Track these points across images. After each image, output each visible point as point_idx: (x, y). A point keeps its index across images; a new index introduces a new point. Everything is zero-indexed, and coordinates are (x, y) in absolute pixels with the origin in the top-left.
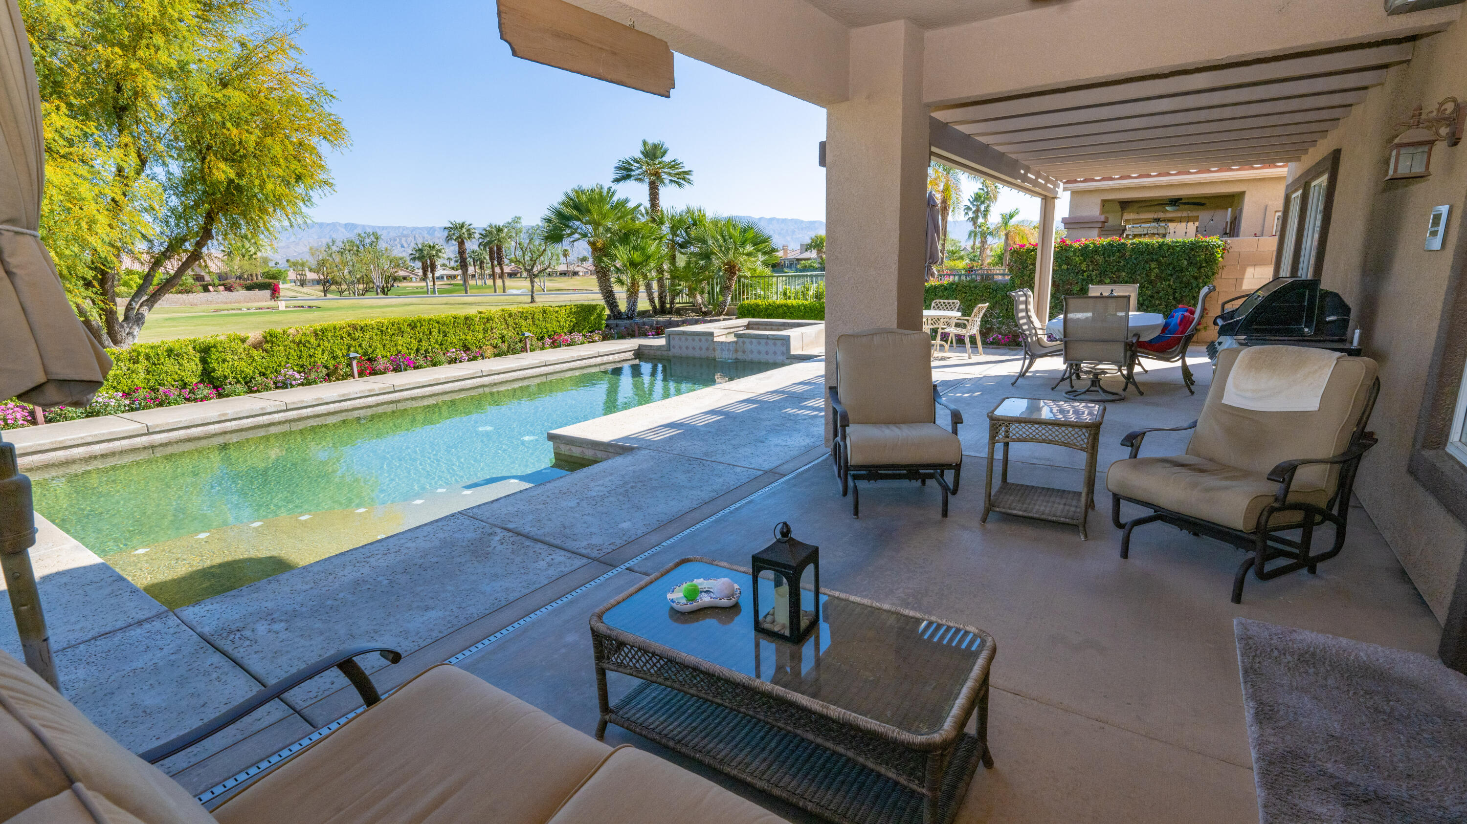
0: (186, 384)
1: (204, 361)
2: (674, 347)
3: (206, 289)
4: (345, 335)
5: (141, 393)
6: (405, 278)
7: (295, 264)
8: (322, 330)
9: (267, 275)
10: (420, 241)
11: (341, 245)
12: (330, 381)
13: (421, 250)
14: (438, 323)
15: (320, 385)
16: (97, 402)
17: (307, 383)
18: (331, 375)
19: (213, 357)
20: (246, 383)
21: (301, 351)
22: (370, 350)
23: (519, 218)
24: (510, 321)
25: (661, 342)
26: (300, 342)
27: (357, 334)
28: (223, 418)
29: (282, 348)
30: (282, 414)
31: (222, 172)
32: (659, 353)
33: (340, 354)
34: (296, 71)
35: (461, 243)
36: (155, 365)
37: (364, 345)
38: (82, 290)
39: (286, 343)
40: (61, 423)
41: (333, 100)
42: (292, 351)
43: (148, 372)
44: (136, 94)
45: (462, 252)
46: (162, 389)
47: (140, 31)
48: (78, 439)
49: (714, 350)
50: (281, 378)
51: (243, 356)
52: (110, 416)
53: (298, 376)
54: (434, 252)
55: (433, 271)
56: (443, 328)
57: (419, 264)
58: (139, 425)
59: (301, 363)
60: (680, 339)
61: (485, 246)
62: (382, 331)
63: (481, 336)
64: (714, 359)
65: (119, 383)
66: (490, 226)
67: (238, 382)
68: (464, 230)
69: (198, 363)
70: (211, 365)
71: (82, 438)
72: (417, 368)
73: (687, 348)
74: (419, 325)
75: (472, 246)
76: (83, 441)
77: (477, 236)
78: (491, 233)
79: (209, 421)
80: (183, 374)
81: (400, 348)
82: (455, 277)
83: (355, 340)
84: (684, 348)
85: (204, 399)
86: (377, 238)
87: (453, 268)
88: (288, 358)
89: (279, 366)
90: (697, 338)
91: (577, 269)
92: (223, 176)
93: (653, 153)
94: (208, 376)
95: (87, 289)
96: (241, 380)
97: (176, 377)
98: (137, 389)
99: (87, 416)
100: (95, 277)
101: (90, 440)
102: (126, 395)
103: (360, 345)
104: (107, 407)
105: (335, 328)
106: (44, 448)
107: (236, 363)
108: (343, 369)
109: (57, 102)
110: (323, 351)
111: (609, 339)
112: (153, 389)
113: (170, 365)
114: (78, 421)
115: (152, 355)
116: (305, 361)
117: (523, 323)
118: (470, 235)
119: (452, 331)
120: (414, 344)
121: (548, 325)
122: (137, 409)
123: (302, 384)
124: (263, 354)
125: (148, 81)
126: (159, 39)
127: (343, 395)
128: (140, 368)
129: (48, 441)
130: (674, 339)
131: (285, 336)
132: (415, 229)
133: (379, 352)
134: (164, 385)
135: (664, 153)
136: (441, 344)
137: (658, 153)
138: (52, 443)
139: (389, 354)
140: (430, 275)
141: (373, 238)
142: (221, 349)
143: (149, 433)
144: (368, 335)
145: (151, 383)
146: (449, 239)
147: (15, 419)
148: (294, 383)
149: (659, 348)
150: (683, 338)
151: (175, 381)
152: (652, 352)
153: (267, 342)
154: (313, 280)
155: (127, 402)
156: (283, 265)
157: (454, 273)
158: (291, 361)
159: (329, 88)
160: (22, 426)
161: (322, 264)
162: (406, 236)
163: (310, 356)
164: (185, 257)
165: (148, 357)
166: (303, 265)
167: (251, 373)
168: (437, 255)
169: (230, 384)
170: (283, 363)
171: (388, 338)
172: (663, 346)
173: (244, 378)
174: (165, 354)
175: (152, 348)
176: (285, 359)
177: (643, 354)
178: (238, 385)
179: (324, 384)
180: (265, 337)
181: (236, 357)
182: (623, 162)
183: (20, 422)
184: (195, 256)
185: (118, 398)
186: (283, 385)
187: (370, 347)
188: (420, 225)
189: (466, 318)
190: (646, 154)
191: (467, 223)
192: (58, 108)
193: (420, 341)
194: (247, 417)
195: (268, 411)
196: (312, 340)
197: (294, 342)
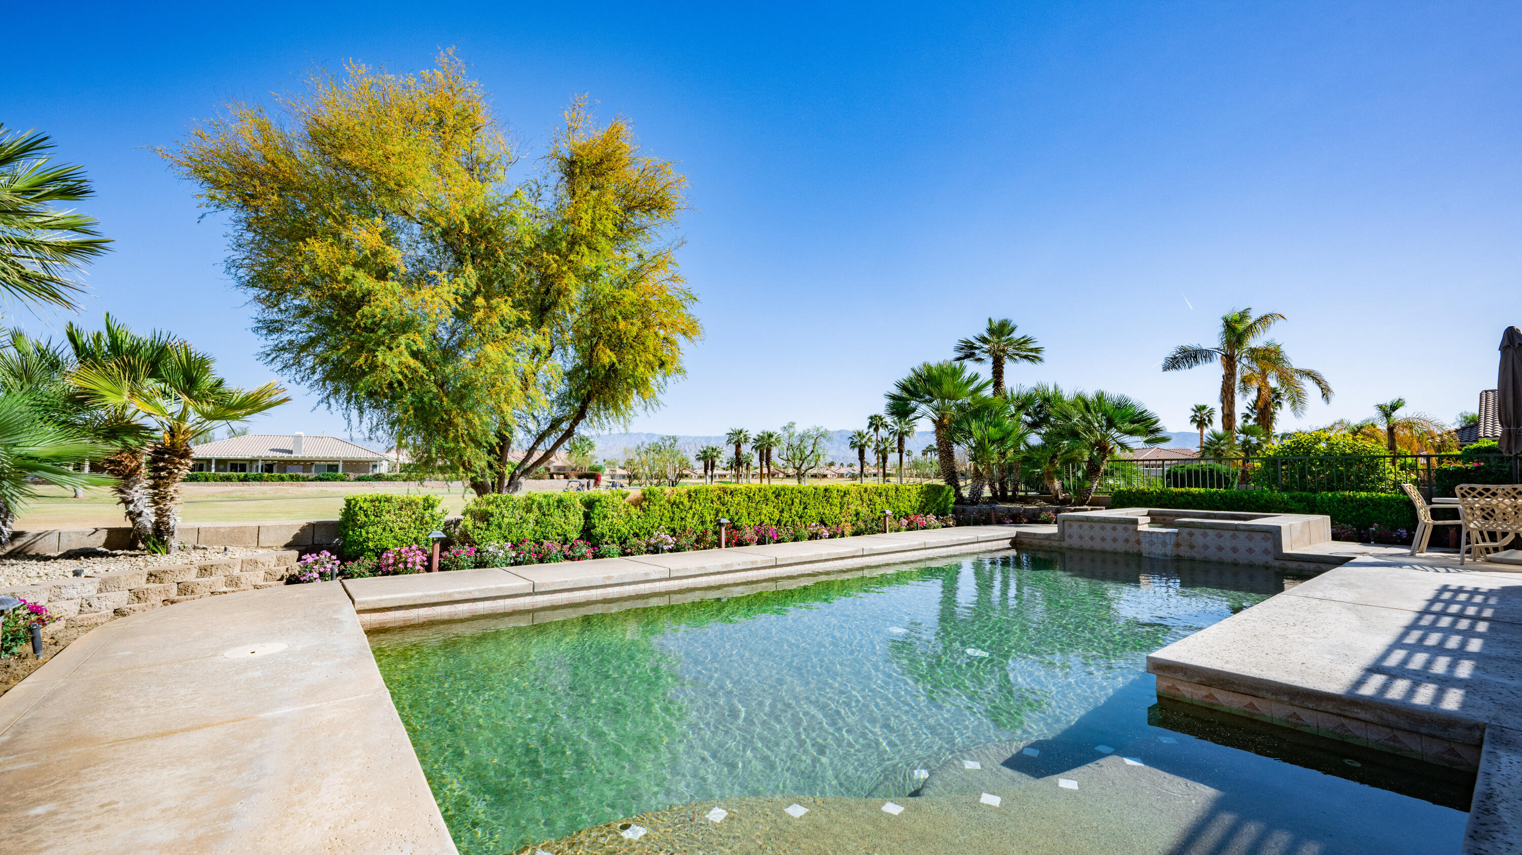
0: (567, 539)
1: (587, 516)
2: (1070, 536)
3: (552, 477)
4: (715, 499)
5: (526, 547)
6: (687, 476)
7: (609, 463)
8: (695, 491)
9: (591, 468)
10: (705, 445)
11: (648, 447)
12: (698, 549)
13: (705, 452)
14: (800, 492)
15: (687, 552)
16: (487, 551)
17: (677, 549)
18: (700, 543)
19: (596, 511)
20: (621, 544)
21: (673, 513)
22: (736, 518)
23: (793, 423)
24: (865, 496)
25: (1052, 529)
26: (674, 503)
27: (726, 499)
28: (608, 582)
29: (657, 508)
30: (663, 583)
31: (607, 357)
32: (1046, 543)
33: (708, 519)
34: (673, 279)
35: (738, 446)
36: (544, 515)
37: (732, 510)
38: (486, 455)
39: (662, 502)
40: (452, 572)
41: (696, 303)
42: (666, 512)
43: (537, 523)
44: (559, 293)
45: (738, 453)
46: (546, 542)
47: (573, 243)
48: (465, 592)
49: (1138, 542)
50: (653, 541)
51: (622, 513)
52: (495, 569)
53: (670, 541)
54: (715, 454)
55: (712, 469)
56: (805, 499)
57: (701, 464)
58: (526, 583)
59: (672, 526)
60: (1081, 527)
61: (756, 449)
62: (749, 497)
63: (837, 511)
64: (1139, 555)
65: (510, 532)
66: (763, 433)
67: (614, 542)
68: (742, 436)
69: (582, 518)
70: (593, 521)
71: (470, 592)
72: (779, 541)
73: (1092, 538)
74: (783, 493)
75: (746, 449)
76: (471, 597)
77: (751, 440)
78: (763, 438)
79: (593, 584)
80: (566, 527)
81: (763, 517)
82: (725, 476)
83: (723, 505)
84: (1087, 538)
85: (582, 557)
86: (675, 441)
87: (724, 469)
88: (661, 520)
89: (652, 527)
90: (1109, 526)
91: (826, 472)
92: (608, 360)
93: (1001, 330)
94: (587, 533)
95: (489, 455)
96: (616, 539)
97: (560, 531)
98: (524, 541)
99: (476, 567)
100: (498, 444)
101: (477, 595)
102: (514, 546)
103: (728, 511)
104: (495, 558)
105: (707, 491)
106: (432, 601)
107: (615, 521)
108: (711, 537)
109: (506, 297)
110: (694, 514)
111: (963, 525)
112: (537, 542)
113: (557, 518)
114: (467, 570)
115: (544, 504)
116: (676, 525)
117: (877, 499)
118: (746, 440)
119: (812, 502)
120: (776, 516)
121: (901, 504)
122: (520, 563)
123: (671, 551)
124: (641, 513)
125: (570, 280)
126: (584, 249)
127: (726, 566)
128: (531, 517)
129: (437, 592)
130: (1070, 526)
131: (662, 495)
132: (696, 438)
133: (745, 521)
134: (548, 539)
135: (1013, 329)
136: (801, 517)
137: (1006, 330)
138: (440, 595)
139: (752, 524)
140: (709, 473)
141: (672, 440)
142: (604, 504)
143: (534, 593)
144: (736, 499)
145: (537, 536)
146: (729, 442)
147: (414, 563)
148: (665, 547)
149: (1048, 537)
150: (1086, 525)
151: (558, 535)
152: (1036, 542)
153: (645, 499)
154: (620, 475)
155: (514, 554)
156: (601, 463)
157: (724, 472)
158: (663, 523)
159: (694, 293)
160: (418, 571)
161: (629, 462)
162: (689, 443)
163: (682, 519)
164: (560, 434)
165: (540, 507)
166: (614, 464)
167: (627, 532)
168: (717, 456)
169: (607, 543)
170: (656, 525)
171: (754, 505)
172: (1054, 534)
173: (619, 538)
174: (556, 504)
175: (545, 497)
176: (658, 520)
177: (1021, 543)
178: (614, 546)
179: (691, 552)
180: (644, 494)
181: (615, 514)
182: (963, 342)
183: (418, 567)
184: (569, 433)
185: (507, 548)
186: (655, 550)
187: (737, 514)
188: (700, 435)
189: (826, 490)
190: (991, 331)
191: (745, 430)
192: (506, 301)
193: (782, 511)
194: (630, 584)
195: (652, 577)
196: (685, 501)
197: (669, 501)
